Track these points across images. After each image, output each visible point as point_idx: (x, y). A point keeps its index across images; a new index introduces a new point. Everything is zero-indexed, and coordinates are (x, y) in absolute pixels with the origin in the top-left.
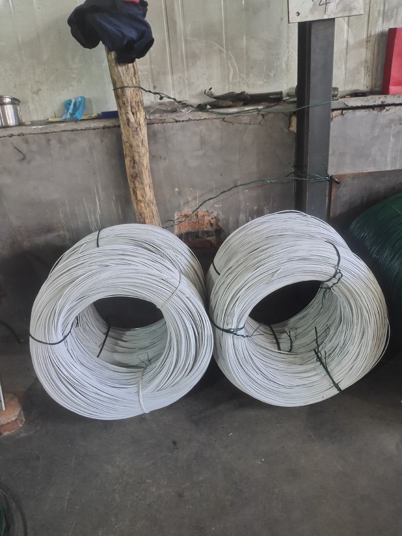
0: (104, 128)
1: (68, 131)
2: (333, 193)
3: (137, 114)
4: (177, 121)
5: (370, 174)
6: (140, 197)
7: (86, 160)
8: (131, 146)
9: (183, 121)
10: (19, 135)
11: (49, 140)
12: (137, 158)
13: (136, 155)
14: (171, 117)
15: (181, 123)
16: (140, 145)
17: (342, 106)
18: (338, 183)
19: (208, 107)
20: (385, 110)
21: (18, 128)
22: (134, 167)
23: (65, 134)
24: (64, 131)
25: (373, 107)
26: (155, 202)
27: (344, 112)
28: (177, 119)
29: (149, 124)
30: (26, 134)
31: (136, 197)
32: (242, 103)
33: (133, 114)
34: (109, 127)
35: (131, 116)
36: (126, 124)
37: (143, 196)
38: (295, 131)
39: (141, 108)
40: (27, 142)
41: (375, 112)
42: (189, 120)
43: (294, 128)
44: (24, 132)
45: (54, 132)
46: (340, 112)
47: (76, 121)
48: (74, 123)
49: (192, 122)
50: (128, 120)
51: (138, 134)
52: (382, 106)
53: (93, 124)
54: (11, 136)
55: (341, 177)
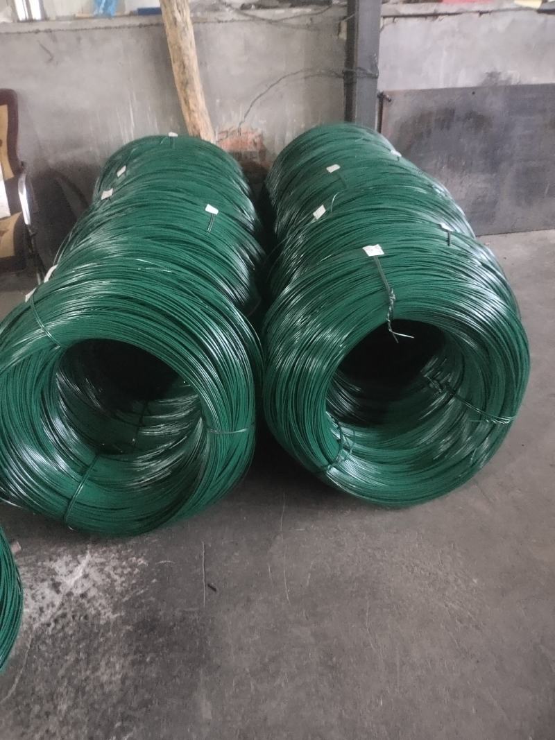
0: (140, 26)
1: (100, 28)
2: (384, 111)
4: (219, 22)
5: (423, 91)
6: (192, 106)
8: (180, 48)
9: (226, 22)
10: (46, 31)
11: (79, 39)
12: (186, 62)
13: (186, 58)
14: (213, 16)
15: (224, 24)
16: (189, 46)
17: (393, 13)
18: (390, 101)
19: (253, 7)
20: (437, 20)
21: (45, 23)
22: (184, 73)
23: (97, 32)
25: (425, 16)
27: (396, 19)
28: (220, 19)
29: (195, 21)
30: (54, 31)
31: (189, 108)
33: (180, 11)
34: (145, 26)
35: (177, 15)
36: (173, 23)
38: (345, 38)
40: (55, 40)
41: (428, 21)
44: (52, 28)
45: (86, 29)
46: (391, 19)
47: (109, 17)
48: (107, 19)
50: (175, 19)
53: (127, 22)
54: (37, 32)
55: (392, 93)
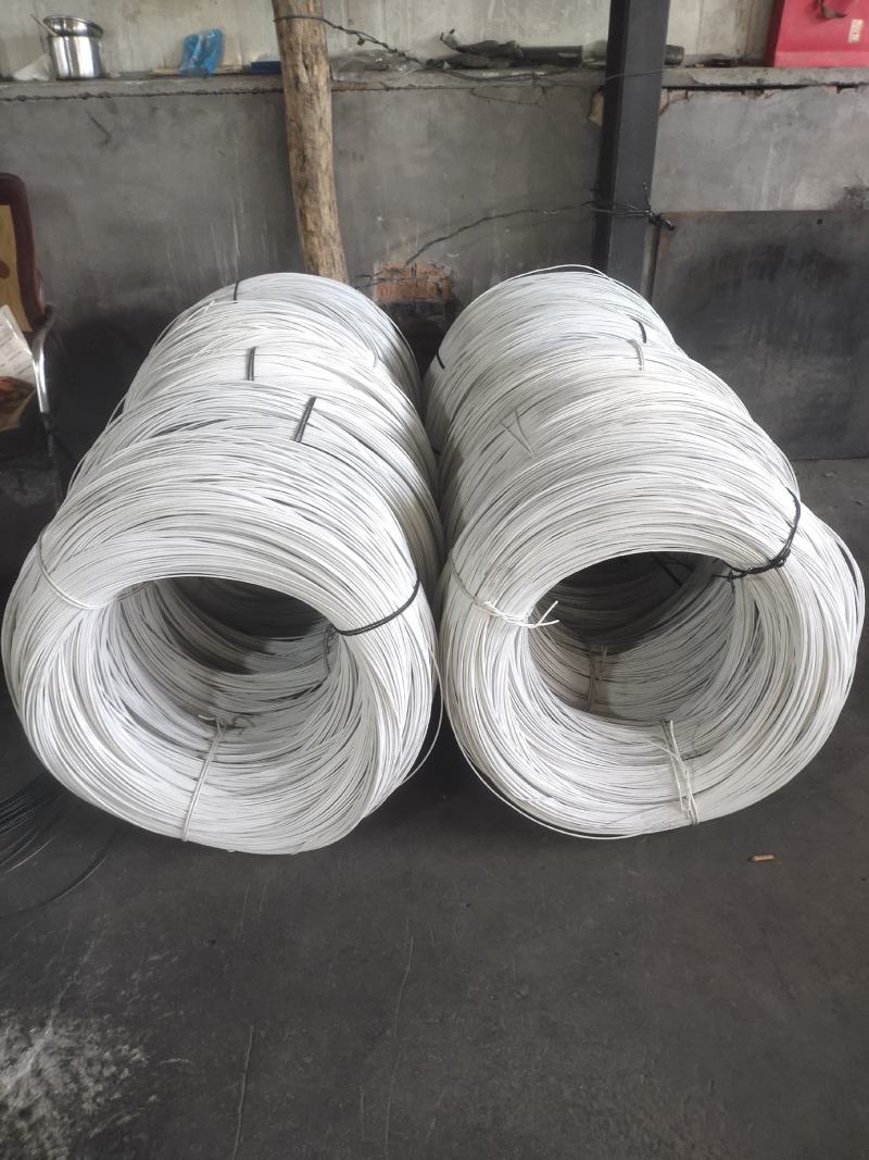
0: (255, 92)
1: (189, 93)
2: (661, 247)
3: (312, 68)
4: (388, 89)
5: (730, 215)
6: (311, 226)
7: (220, 152)
8: (300, 129)
9: (399, 88)
10: (100, 96)
11: (154, 109)
12: (309, 152)
13: (308, 145)
14: (377, 79)
15: (395, 92)
16: (317, 127)
17: (687, 83)
18: (672, 229)
19: (446, 65)
20: (762, 97)
21: (100, 82)
22: (302, 169)
23: (183, 99)
24: (183, 93)
25: (742, 89)
26: (338, 237)
27: (690, 93)
28: (389, 84)
29: (336, 90)
30: (114, 95)
31: (305, 225)
32: (507, 64)
33: (306, 67)
34: (263, 92)
35: (302, 71)
36: (293, 86)
37: (315, 224)
38: (600, 123)
39: (321, 58)
40: (113, 109)
41: (744, 98)
42: (410, 87)
43: (597, 117)
44: (110, 92)
45: (165, 94)
46: (682, 92)
47: (205, 75)
48: (200, 80)
49: (413, 92)
50: (297, 78)
51: (313, 107)
52: (759, 88)
53: (236, 84)
54: (86, 96)
55: (677, 216)
